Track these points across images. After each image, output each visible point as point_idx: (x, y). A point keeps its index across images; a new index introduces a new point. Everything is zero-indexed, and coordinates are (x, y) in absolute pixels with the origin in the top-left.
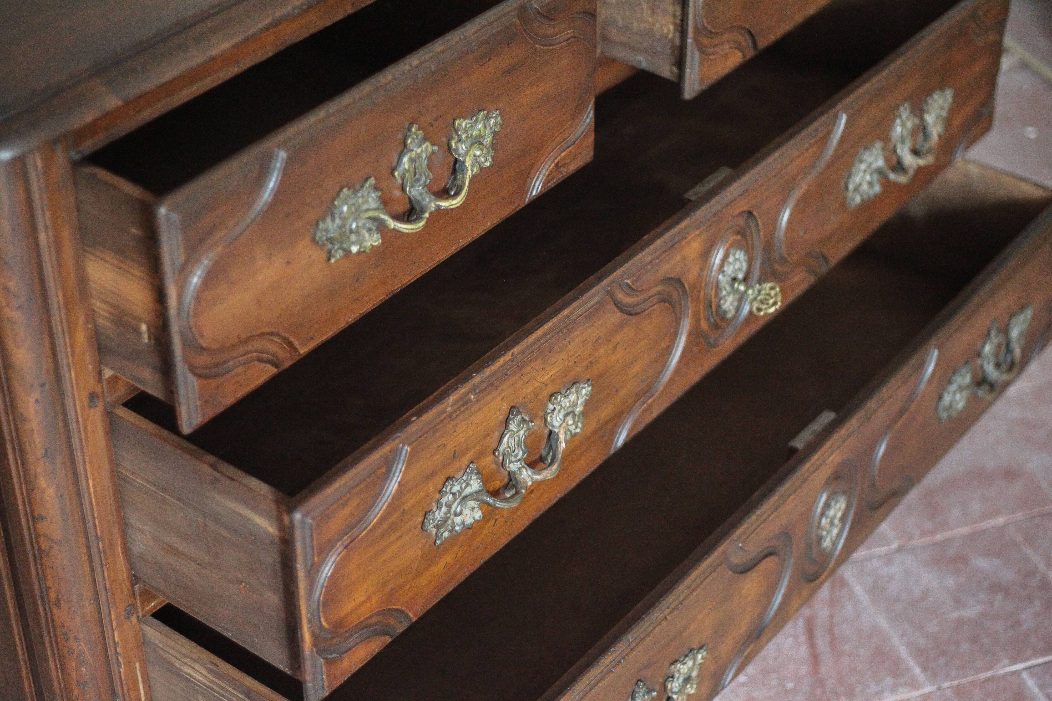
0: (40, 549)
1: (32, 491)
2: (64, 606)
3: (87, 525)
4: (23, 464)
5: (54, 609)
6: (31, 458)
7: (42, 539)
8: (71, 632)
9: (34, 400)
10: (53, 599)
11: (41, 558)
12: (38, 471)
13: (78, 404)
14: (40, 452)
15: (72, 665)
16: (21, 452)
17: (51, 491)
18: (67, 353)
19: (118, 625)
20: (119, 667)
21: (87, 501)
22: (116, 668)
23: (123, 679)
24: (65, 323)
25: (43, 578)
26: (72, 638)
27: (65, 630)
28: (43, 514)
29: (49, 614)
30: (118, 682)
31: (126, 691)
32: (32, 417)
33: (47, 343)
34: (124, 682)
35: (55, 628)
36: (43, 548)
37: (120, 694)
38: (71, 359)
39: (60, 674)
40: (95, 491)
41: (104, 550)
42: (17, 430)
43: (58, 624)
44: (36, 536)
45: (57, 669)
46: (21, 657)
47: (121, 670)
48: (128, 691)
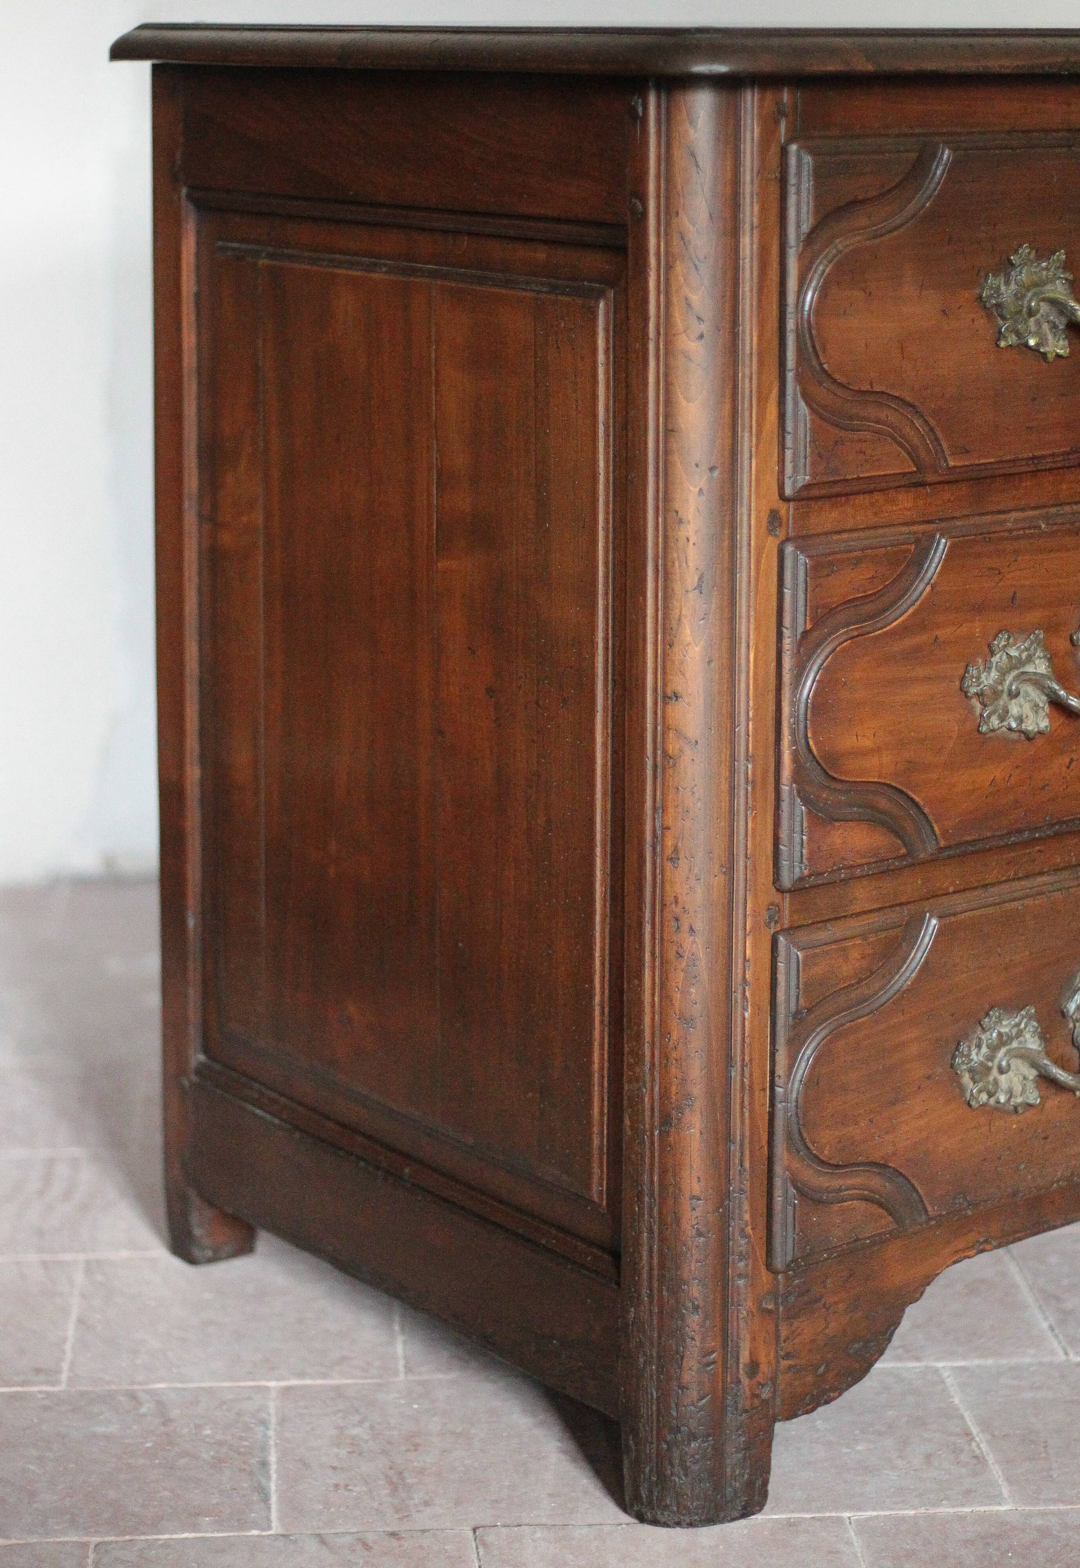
0: (665, 753)
1: (671, 646)
2: (683, 863)
3: (736, 730)
4: (666, 598)
5: (668, 865)
6: (678, 588)
7: (671, 734)
8: (686, 916)
9: (697, 490)
10: (669, 851)
11: (664, 769)
12: (683, 612)
13: (753, 516)
14: (692, 580)
15: (678, 978)
16: (666, 575)
17: (697, 649)
18: (751, 431)
19: (752, 928)
20: (744, 1009)
21: (743, 685)
22: (739, 1009)
23: (746, 1035)
24: (754, 382)
25: (660, 808)
26: (685, 927)
27: (678, 910)
28: (679, 689)
29: (659, 877)
30: (739, 1038)
31: (747, 1058)
32: (690, 517)
33: (728, 406)
34: (747, 1040)
35: (663, 905)
36: (670, 752)
37: (739, 1064)
38: (754, 440)
39: (656, 999)
40: (755, 673)
41: (753, 782)
42: (666, 537)
43: (669, 899)
44: (665, 727)
45: (653, 989)
46: (597, 999)
47: (746, 1015)
48: (751, 1061)
